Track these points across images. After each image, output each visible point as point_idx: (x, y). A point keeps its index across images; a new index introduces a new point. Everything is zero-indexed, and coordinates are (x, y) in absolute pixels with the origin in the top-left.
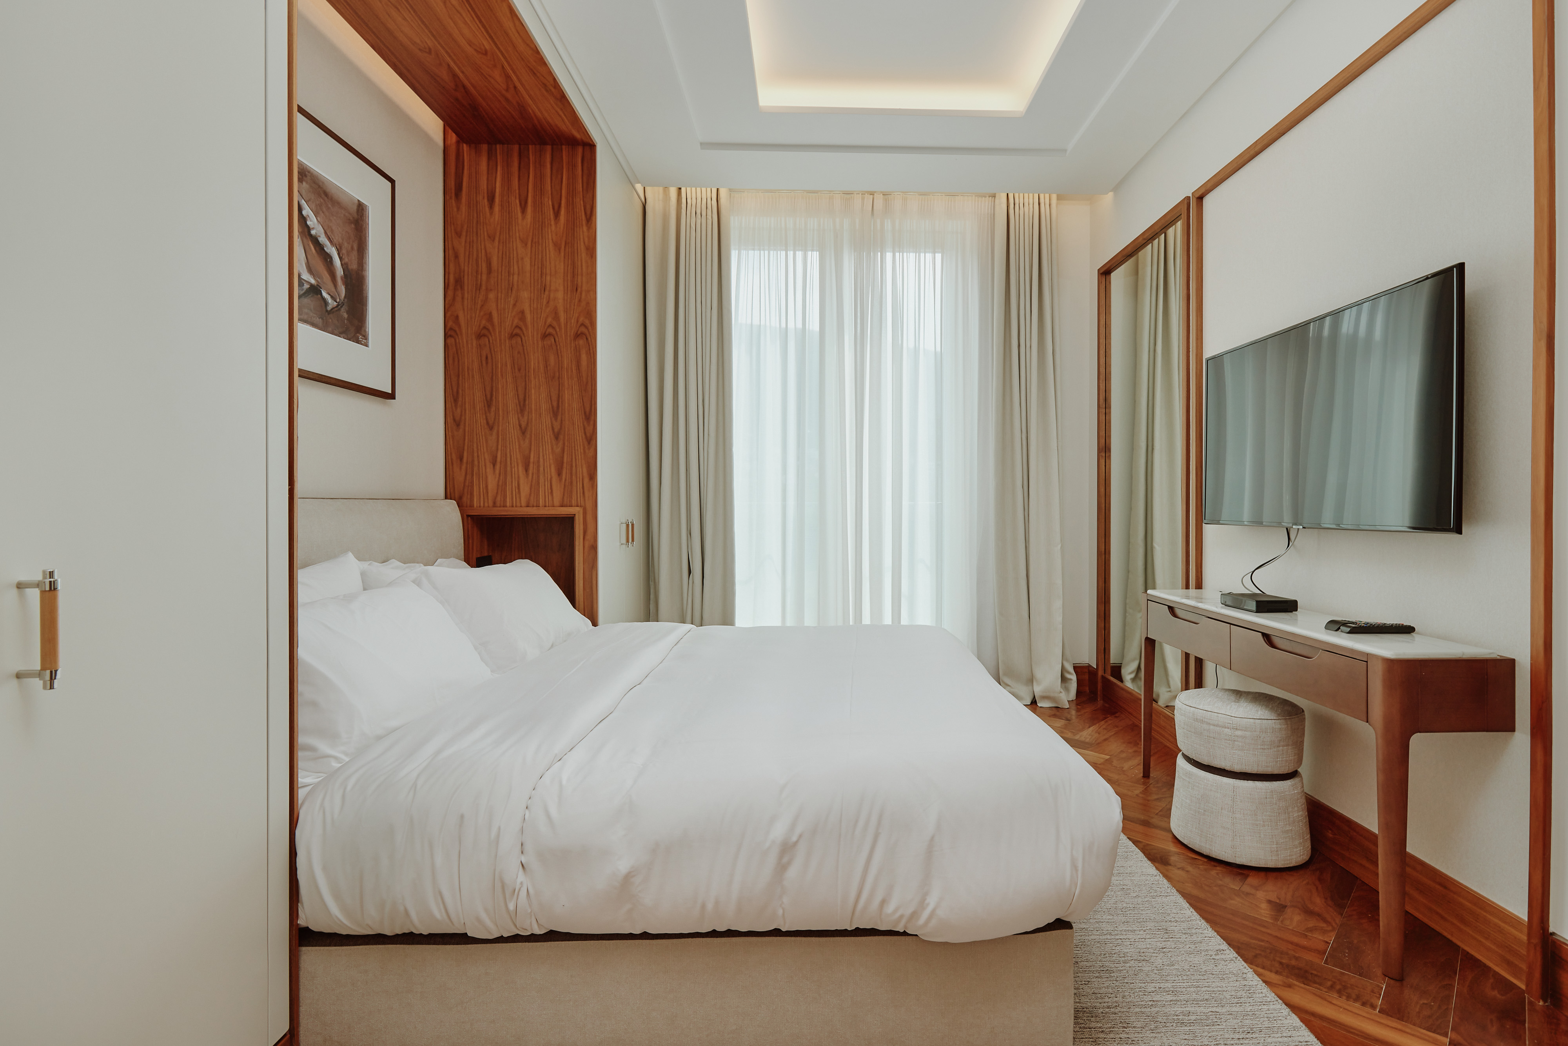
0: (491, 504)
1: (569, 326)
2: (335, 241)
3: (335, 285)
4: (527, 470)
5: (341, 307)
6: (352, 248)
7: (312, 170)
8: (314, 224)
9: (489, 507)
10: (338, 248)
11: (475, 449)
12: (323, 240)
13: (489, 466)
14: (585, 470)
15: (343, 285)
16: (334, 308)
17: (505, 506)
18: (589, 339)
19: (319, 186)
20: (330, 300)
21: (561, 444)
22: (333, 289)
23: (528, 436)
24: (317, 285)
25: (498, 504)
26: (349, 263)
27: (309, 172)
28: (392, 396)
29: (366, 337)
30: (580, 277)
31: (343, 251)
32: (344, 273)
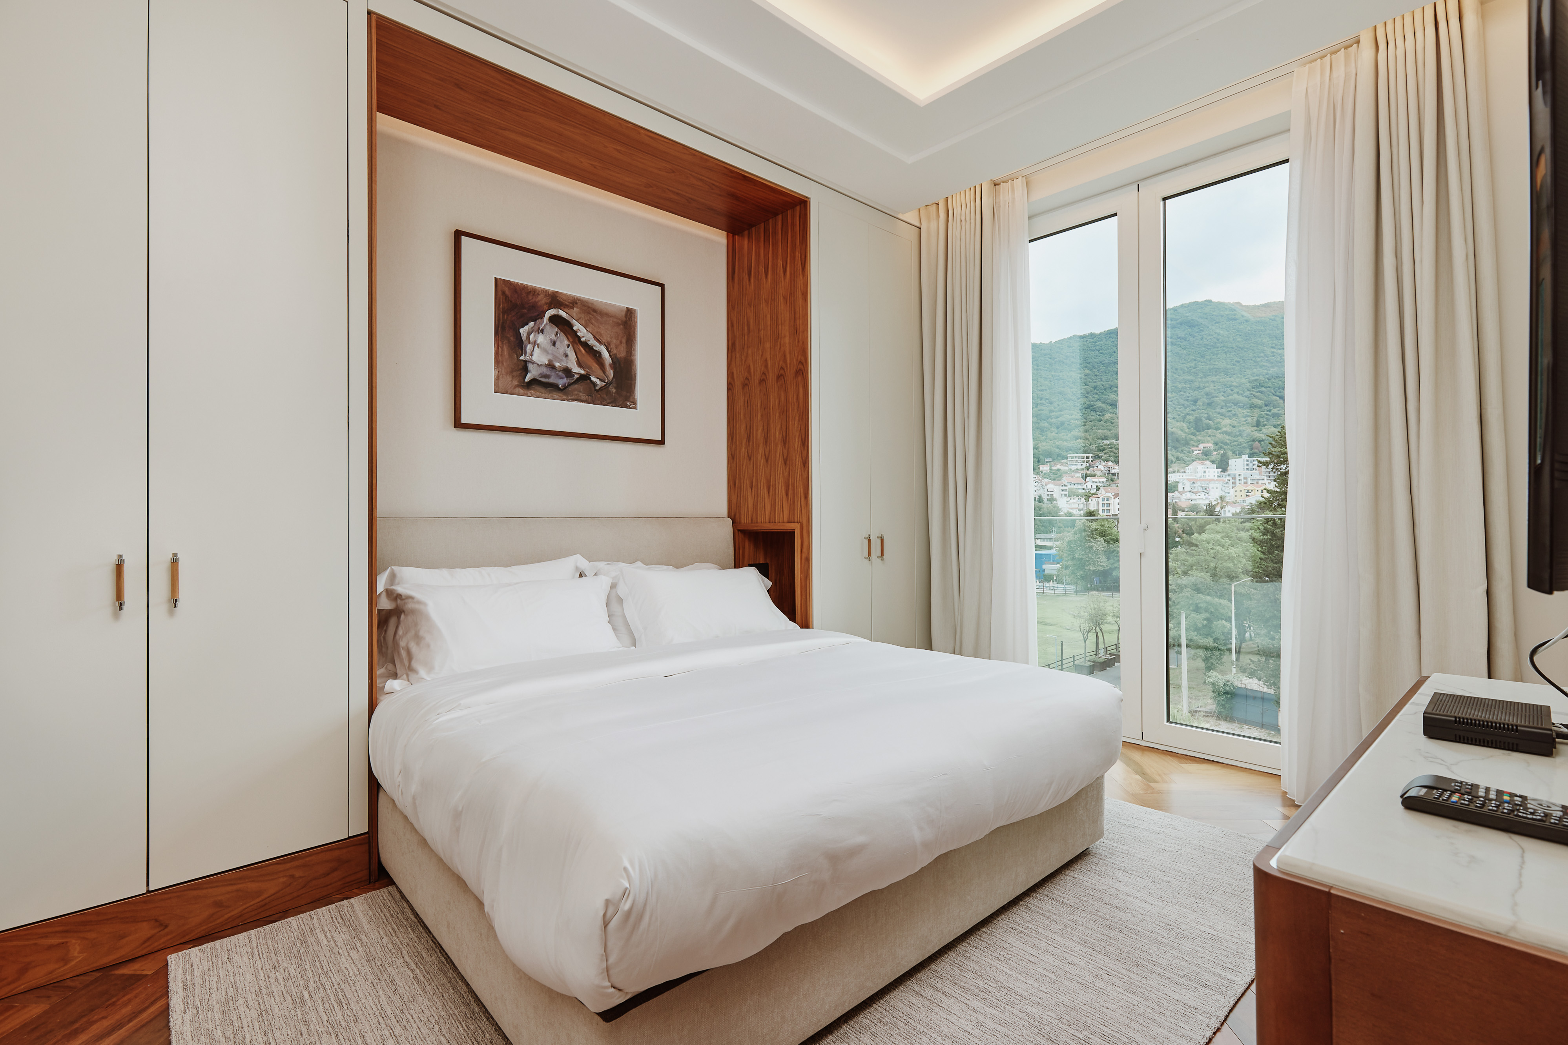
0: (750, 522)
1: (792, 366)
2: (603, 341)
3: (604, 371)
4: (769, 492)
5: (609, 385)
6: (621, 342)
7: (581, 298)
8: (584, 334)
9: (766, 523)
10: (606, 345)
11: (742, 477)
12: (592, 342)
13: (749, 489)
14: (802, 490)
15: (612, 369)
16: (602, 387)
17: (757, 523)
18: (804, 374)
19: (589, 307)
20: (598, 382)
21: (787, 469)
22: (602, 374)
23: (769, 463)
24: (587, 374)
25: (754, 521)
26: (618, 353)
27: (579, 300)
28: (662, 442)
29: (635, 403)
30: (798, 321)
31: (612, 346)
32: (612, 361)
